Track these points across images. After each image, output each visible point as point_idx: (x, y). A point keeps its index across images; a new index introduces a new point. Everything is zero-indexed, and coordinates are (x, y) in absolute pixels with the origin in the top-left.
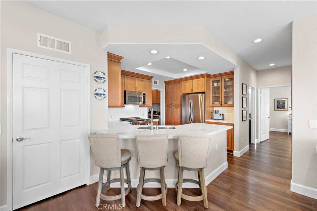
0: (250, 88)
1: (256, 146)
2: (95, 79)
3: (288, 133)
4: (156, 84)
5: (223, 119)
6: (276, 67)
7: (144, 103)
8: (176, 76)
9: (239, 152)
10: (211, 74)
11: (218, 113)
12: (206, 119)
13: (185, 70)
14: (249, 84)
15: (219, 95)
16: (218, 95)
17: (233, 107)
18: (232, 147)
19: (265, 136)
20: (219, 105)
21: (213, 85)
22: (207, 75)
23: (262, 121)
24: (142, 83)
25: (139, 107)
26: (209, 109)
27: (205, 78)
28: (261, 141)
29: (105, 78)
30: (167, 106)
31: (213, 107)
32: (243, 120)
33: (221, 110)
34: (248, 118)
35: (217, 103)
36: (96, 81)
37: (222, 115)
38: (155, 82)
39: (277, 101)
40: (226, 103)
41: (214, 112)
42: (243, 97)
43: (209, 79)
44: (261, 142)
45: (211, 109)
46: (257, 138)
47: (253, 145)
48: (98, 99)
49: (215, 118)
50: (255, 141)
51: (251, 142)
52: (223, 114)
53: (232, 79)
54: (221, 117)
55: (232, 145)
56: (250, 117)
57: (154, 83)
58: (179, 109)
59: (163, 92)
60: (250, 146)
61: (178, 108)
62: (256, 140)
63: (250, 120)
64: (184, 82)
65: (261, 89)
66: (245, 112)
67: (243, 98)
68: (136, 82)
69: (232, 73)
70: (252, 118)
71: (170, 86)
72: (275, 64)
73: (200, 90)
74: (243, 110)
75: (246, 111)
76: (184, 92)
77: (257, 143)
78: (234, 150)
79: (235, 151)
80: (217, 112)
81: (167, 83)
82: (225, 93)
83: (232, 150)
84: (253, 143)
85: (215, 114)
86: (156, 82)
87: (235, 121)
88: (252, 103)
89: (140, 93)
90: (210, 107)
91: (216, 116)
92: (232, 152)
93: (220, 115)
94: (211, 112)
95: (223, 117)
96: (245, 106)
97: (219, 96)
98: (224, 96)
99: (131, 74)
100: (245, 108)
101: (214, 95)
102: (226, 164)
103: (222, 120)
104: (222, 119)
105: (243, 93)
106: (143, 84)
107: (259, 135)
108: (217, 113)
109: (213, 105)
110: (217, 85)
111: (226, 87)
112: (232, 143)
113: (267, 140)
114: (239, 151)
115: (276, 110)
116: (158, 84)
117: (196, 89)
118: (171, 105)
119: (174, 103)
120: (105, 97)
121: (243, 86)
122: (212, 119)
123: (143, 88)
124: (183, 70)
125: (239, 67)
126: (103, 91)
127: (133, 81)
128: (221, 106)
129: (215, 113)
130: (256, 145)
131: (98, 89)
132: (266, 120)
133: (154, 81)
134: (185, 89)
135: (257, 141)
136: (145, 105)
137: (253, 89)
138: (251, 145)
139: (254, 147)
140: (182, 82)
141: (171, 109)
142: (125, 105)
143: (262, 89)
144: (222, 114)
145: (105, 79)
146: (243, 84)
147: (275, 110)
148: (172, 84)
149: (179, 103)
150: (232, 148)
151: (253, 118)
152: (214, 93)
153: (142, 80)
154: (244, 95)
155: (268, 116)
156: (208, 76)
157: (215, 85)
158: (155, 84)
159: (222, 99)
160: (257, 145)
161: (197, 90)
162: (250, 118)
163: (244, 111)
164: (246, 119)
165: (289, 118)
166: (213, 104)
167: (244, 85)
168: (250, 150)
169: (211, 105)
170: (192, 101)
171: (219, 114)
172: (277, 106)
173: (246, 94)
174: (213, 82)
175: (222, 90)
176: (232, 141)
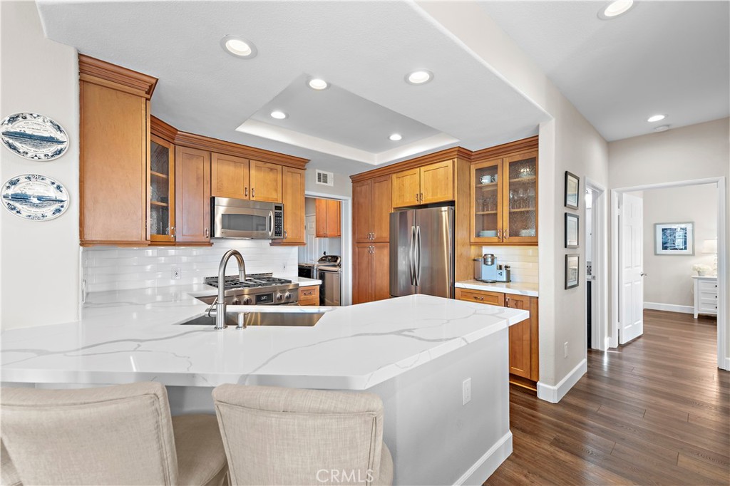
0: (590, 191)
1: (606, 359)
2: (8, 143)
3: (696, 317)
4: (325, 181)
5: (509, 281)
6: (668, 126)
7: (278, 232)
8: (377, 160)
9: (556, 388)
10: (474, 148)
11: (493, 263)
12: (458, 281)
13: (396, 137)
14: (587, 178)
15: (496, 209)
16: (492, 210)
17: (536, 244)
18: (533, 367)
19: (632, 327)
20: (496, 240)
21: (479, 181)
22: (459, 151)
23: (624, 286)
24: (271, 176)
25: (271, 245)
26: (466, 252)
27: (454, 162)
28: (623, 342)
29: (62, 142)
30: (357, 243)
31: (480, 245)
32: (569, 285)
33: (503, 254)
34: (584, 278)
35: (489, 234)
36: (15, 148)
37: (504, 268)
38: (322, 178)
39: (663, 230)
40: (514, 233)
41: (481, 260)
42: (566, 214)
43: (465, 164)
44: (621, 346)
45: (473, 251)
46: (610, 334)
47: (598, 357)
48: (24, 214)
49: (483, 279)
50: (605, 343)
51: (593, 347)
52: (506, 267)
53: (533, 162)
54: (501, 274)
55: (533, 363)
56: (589, 272)
57: (319, 181)
58: (386, 252)
59: (347, 205)
60: (589, 360)
61: (383, 247)
62: (607, 340)
63: (589, 283)
64: (400, 174)
65: (620, 194)
66: (573, 261)
67: (569, 218)
68: (253, 172)
69: (533, 143)
70: (594, 277)
71: (364, 188)
72: (667, 116)
73: (439, 196)
74: (566, 256)
75: (577, 258)
76: (398, 203)
77: (610, 349)
78: (538, 380)
79: (543, 382)
80: (490, 260)
81: (357, 180)
82: (513, 203)
83: (534, 379)
84: (599, 348)
85: (484, 266)
86: (325, 176)
87: (540, 288)
88: (594, 234)
89: (265, 205)
90: (471, 244)
91: (487, 272)
92: (534, 384)
93: (500, 268)
94: (474, 260)
95: (508, 273)
96: (572, 241)
97: (496, 214)
98: (510, 213)
99: (236, 150)
100: (573, 248)
101: (483, 211)
102: (506, 442)
103: (505, 284)
104: (504, 279)
105: (568, 203)
106: (276, 181)
107: (616, 326)
108: (490, 263)
109: (478, 240)
110: (492, 182)
111: (514, 187)
112: (533, 356)
113: (639, 337)
114: (555, 384)
115: (658, 255)
116: (330, 183)
117: (430, 194)
118: (367, 241)
119: (375, 235)
120: (59, 211)
121: (569, 182)
122: (477, 280)
123: (276, 190)
124: (388, 138)
125: (553, 120)
126: (53, 188)
127: (242, 171)
128: (501, 243)
129: (485, 262)
130: (606, 354)
131: (23, 180)
132: (636, 283)
133: (319, 175)
134: (402, 196)
135: (610, 342)
136: (285, 241)
137: (597, 192)
138: (593, 356)
139: (601, 362)
140: (394, 176)
141: (366, 250)
142: (212, 241)
143: (624, 195)
144: (503, 264)
145: (60, 147)
146: (566, 174)
147: (656, 254)
148: (369, 181)
149: (385, 234)
150: (534, 373)
151: (598, 278)
152: (484, 205)
153: (271, 169)
154: (572, 208)
155: (641, 270)
156: (464, 154)
157: (486, 180)
158: (322, 183)
159: (504, 221)
160: (611, 356)
161: (432, 196)
162: (590, 277)
163: (569, 259)
164: (576, 283)
165: (698, 276)
166: (478, 235)
167: (569, 177)
168: (589, 375)
169: (473, 239)
170: (418, 227)
171: (495, 267)
172: (664, 243)
173: (576, 205)
174: (481, 172)
175: (505, 196)
176: (534, 351)
